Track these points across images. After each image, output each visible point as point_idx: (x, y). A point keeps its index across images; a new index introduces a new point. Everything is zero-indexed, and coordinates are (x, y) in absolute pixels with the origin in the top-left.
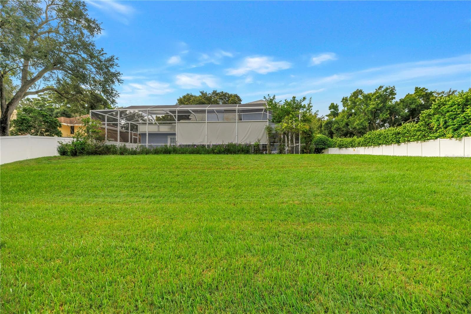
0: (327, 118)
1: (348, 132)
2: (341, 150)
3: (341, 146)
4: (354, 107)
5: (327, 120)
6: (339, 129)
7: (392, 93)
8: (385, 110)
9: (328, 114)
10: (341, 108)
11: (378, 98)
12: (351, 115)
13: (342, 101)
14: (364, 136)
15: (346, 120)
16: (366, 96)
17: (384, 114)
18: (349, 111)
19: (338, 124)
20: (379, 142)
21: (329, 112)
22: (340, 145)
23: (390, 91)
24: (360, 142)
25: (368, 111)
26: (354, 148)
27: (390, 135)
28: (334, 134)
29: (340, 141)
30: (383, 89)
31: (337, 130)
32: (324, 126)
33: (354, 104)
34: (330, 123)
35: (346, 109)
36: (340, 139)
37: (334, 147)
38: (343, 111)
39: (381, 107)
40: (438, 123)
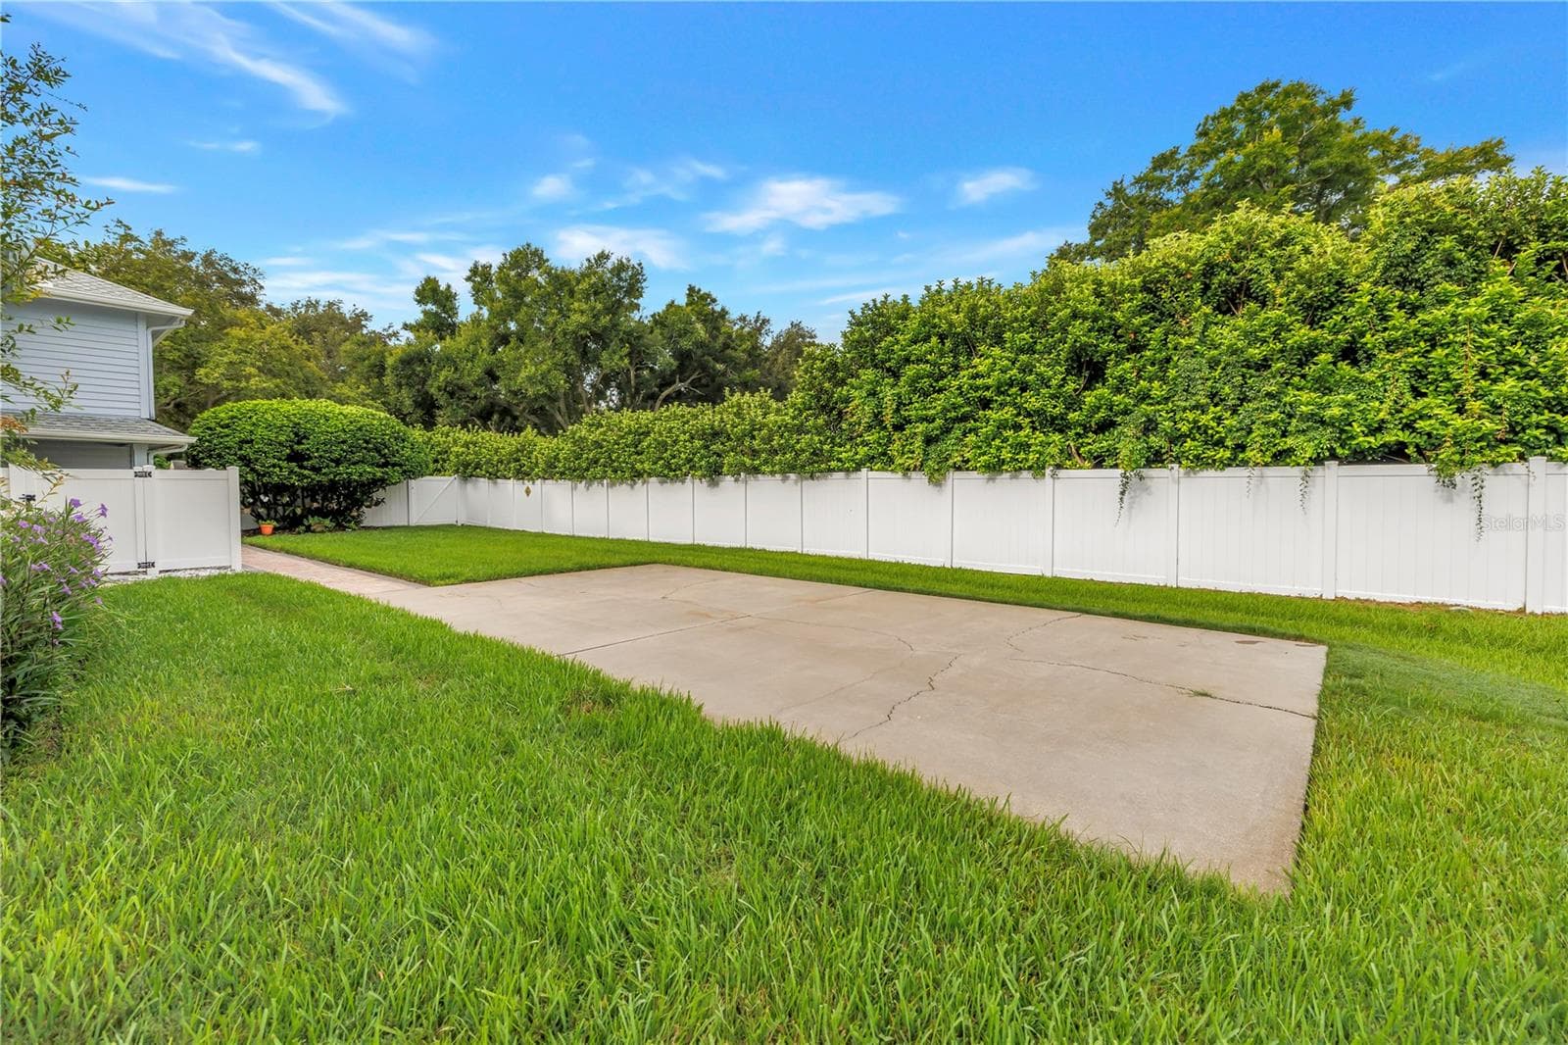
0: (411, 335)
1: (493, 405)
2: (469, 486)
3: (468, 471)
4: (518, 310)
5: (409, 344)
6: (462, 389)
7: (634, 288)
8: (616, 341)
9: (411, 321)
10: (466, 308)
11: (596, 293)
12: (504, 339)
13: (468, 279)
14: (574, 433)
15: (485, 356)
16: (557, 277)
17: (614, 352)
18: (496, 322)
19: (456, 369)
20: (638, 466)
21: (415, 313)
22: (466, 465)
23: (631, 277)
24: (556, 458)
25: (565, 334)
26: (528, 484)
27: (682, 437)
28: (438, 408)
29: (466, 445)
30: (609, 265)
31: (452, 394)
32: (395, 368)
33: (517, 297)
34: (421, 361)
35: (485, 312)
36: (464, 436)
37: (437, 471)
38: (476, 320)
39: (605, 328)
40: (873, 402)
